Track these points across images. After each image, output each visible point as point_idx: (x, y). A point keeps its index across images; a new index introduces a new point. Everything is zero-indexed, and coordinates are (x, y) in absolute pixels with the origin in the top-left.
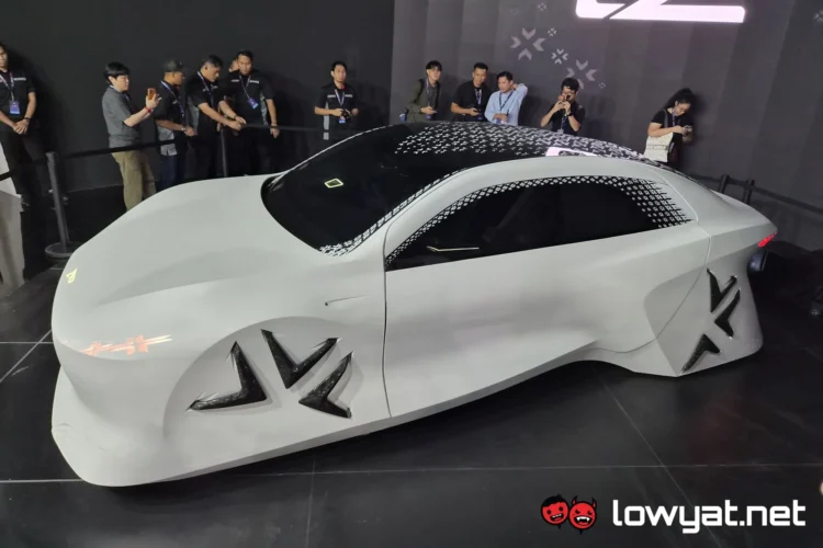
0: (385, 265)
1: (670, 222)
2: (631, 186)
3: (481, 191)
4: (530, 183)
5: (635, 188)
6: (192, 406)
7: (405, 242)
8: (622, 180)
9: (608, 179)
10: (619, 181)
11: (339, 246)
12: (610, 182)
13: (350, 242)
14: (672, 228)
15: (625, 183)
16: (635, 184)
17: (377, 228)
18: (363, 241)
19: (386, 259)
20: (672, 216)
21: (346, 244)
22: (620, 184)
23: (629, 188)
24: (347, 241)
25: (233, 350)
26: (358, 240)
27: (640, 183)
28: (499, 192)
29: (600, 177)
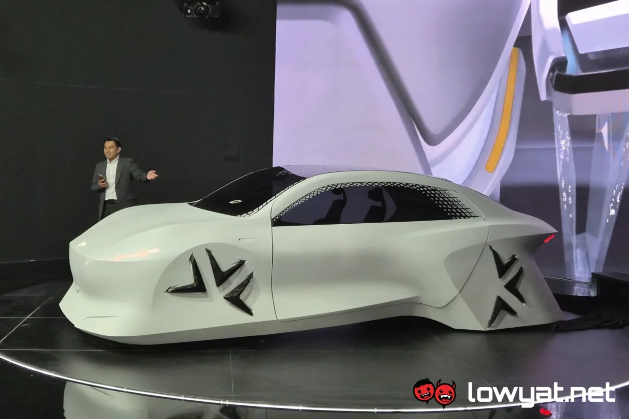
0: (272, 223)
1: (461, 216)
2: (430, 191)
3: (328, 186)
4: (360, 184)
5: (433, 192)
6: (167, 291)
7: (283, 211)
8: (423, 187)
9: (413, 186)
10: (420, 187)
11: (245, 214)
12: (414, 187)
13: (251, 212)
14: (463, 220)
15: (425, 189)
16: (432, 190)
17: (267, 204)
18: (259, 210)
19: (272, 220)
20: (462, 212)
21: (249, 213)
22: (422, 189)
23: (428, 192)
24: (249, 211)
25: (190, 259)
26: (256, 210)
27: (436, 190)
28: (340, 188)
29: (407, 184)
